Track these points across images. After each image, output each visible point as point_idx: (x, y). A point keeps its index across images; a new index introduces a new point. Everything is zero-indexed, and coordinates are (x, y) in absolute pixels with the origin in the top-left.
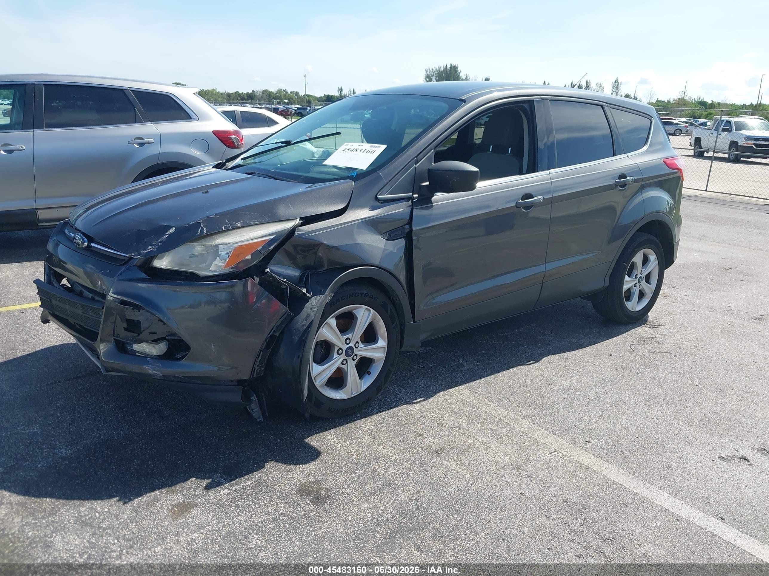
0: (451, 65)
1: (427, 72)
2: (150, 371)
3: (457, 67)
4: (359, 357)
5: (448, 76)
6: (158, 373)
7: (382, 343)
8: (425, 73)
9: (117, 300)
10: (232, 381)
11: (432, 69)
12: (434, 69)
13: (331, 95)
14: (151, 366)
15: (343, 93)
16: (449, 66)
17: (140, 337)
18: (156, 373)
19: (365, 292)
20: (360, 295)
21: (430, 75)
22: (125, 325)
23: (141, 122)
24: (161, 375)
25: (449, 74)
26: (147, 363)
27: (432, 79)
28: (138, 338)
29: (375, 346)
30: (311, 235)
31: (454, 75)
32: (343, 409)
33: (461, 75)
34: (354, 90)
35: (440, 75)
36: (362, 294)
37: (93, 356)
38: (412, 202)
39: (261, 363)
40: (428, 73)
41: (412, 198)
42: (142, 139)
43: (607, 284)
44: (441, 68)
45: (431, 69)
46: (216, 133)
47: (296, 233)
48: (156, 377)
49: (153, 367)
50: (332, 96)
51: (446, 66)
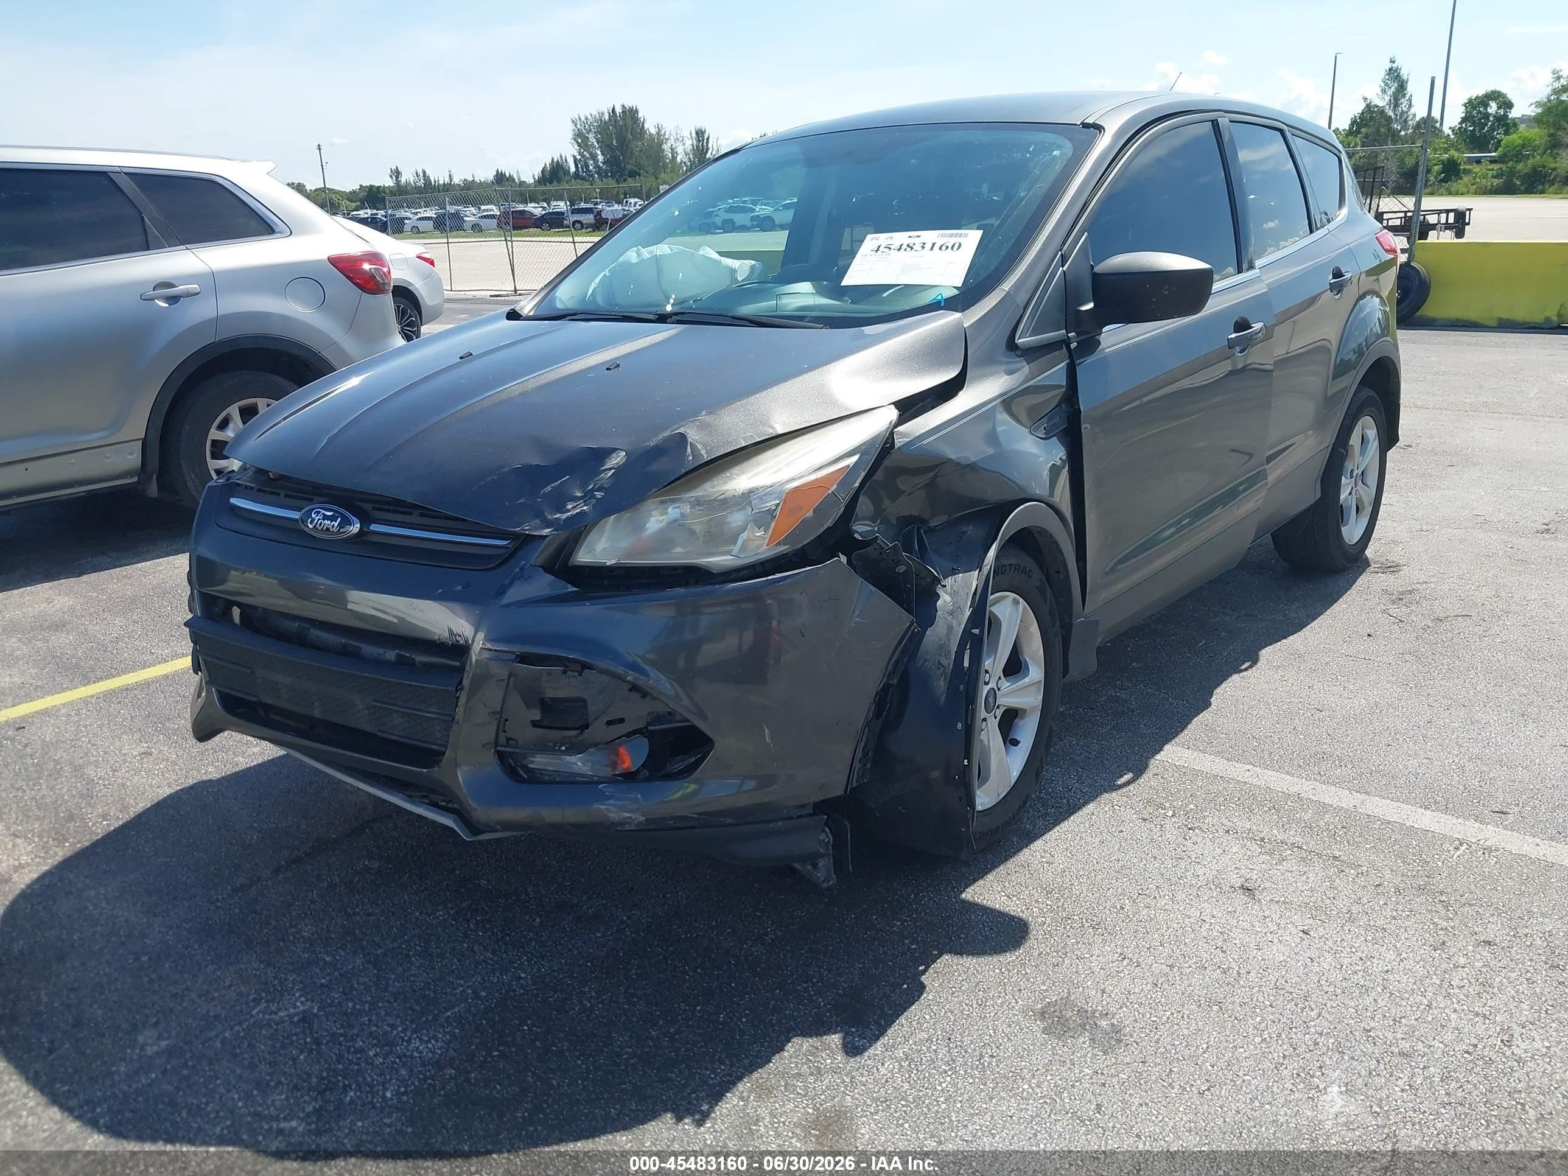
0: (623, 106)
1: (576, 125)
2: (611, 815)
3: (637, 111)
4: (1002, 709)
5: (621, 129)
6: (633, 816)
7: (1036, 673)
8: (571, 126)
9: (506, 656)
10: (803, 806)
11: (587, 119)
12: (589, 117)
13: (377, 185)
14: (612, 802)
15: (403, 180)
16: (618, 110)
17: (585, 736)
18: (630, 817)
19: (1014, 562)
20: (1008, 568)
21: (584, 131)
22: (536, 715)
23: (160, 246)
24: (642, 819)
25: (621, 127)
26: (603, 798)
27: (588, 138)
28: (581, 738)
29: (1027, 680)
30: (925, 442)
31: (633, 128)
32: (991, 831)
33: (646, 126)
34: (424, 172)
35: (605, 130)
36: (1011, 565)
37: (413, 802)
38: (1068, 348)
39: (865, 753)
40: (579, 126)
41: (1066, 342)
42: (172, 286)
43: (1318, 495)
44: (603, 114)
45: (583, 119)
46: (334, 261)
47: (899, 442)
48: (627, 827)
49: (619, 803)
50: (379, 187)
51: (613, 109)
